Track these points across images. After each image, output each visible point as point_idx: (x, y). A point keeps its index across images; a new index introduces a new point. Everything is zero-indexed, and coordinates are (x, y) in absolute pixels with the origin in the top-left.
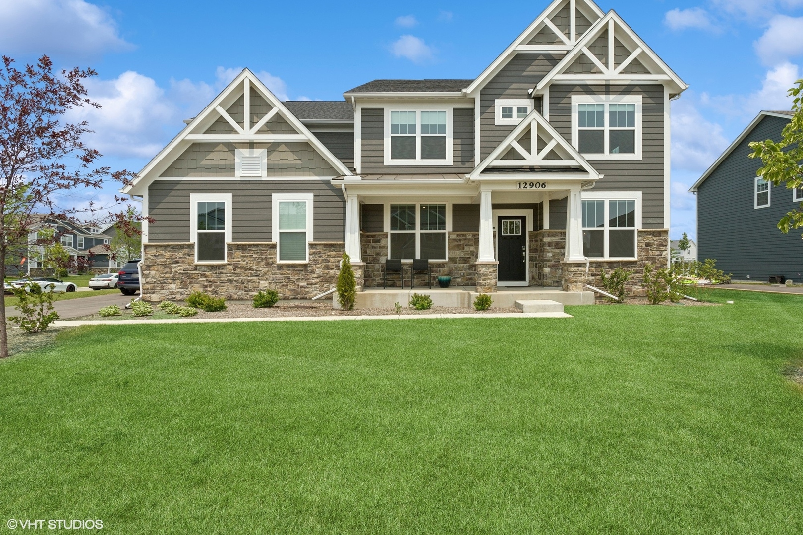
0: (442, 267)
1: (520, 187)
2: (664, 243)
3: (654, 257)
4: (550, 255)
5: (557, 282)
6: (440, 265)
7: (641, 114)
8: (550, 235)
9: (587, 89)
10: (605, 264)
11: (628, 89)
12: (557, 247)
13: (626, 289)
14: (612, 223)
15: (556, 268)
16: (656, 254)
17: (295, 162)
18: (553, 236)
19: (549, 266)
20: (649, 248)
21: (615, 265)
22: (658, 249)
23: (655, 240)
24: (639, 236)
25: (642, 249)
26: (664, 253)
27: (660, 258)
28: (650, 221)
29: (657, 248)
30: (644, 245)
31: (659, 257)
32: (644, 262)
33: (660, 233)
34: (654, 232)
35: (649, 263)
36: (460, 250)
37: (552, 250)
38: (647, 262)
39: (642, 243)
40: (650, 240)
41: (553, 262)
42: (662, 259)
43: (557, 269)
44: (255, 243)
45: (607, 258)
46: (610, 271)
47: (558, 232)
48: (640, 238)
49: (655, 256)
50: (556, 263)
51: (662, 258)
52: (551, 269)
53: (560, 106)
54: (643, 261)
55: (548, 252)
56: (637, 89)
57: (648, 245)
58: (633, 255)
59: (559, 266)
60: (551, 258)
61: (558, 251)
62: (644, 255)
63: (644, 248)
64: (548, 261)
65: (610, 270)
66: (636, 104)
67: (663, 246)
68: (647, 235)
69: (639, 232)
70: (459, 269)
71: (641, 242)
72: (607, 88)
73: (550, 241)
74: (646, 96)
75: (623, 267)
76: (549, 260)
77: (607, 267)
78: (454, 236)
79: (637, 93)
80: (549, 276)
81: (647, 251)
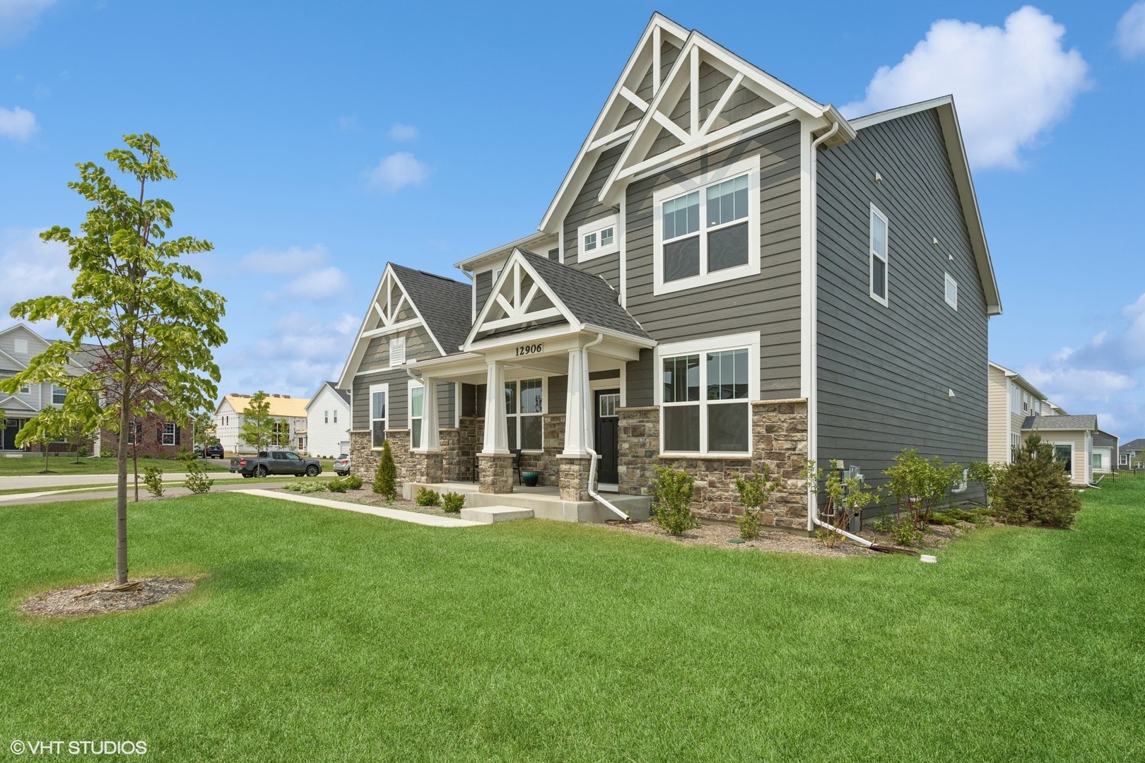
0: (538, 461)
1: (517, 355)
2: (799, 427)
3: (780, 454)
4: (626, 446)
5: (635, 489)
6: (537, 458)
7: (759, 189)
8: (628, 416)
9: (675, 175)
10: (700, 463)
11: (736, 152)
12: (635, 433)
13: (733, 508)
14: (713, 392)
15: (633, 466)
16: (785, 447)
17: (419, 347)
18: (629, 417)
19: (625, 464)
20: (772, 435)
21: (716, 465)
22: (787, 437)
23: (783, 420)
24: (755, 413)
25: (759, 438)
26: (800, 446)
27: (792, 454)
28: (776, 385)
29: (785, 436)
30: (763, 431)
31: (790, 452)
32: (763, 461)
33: (791, 407)
34: (780, 405)
35: (772, 464)
36: (554, 438)
37: (629, 439)
38: (768, 462)
39: (760, 426)
40: (773, 420)
41: (630, 458)
42: (795, 458)
43: (634, 468)
44: (398, 430)
45: (704, 452)
46: (707, 476)
47: (636, 411)
48: (756, 417)
49: (783, 452)
50: (635, 459)
51: (795, 454)
52: (628, 468)
53: (639, 215)
54: (761, 459)
55: (625, 442)
56: (754, 144)
57: (770, 429)
58: (746, 449)
59: (636, 464)
60: (628, 451)
61: (635, 440)
62: (763, 449)
63: (764, 436)
64: (623, 456)
65: (707, 473)
66: (749, 173)
67: (798, 431)
68: (768, 411)
69: (755, 406)
70: (553, 463)
71: (757, 426)
72: (705, 162)
73: (626, 425)
74: (767, 151)
75: (728, 469)
76: (625, 454)
77: (704, 469)
78: (549, 420)
79: (751, 152)
80: (625, 478)
81: (768, 441)
